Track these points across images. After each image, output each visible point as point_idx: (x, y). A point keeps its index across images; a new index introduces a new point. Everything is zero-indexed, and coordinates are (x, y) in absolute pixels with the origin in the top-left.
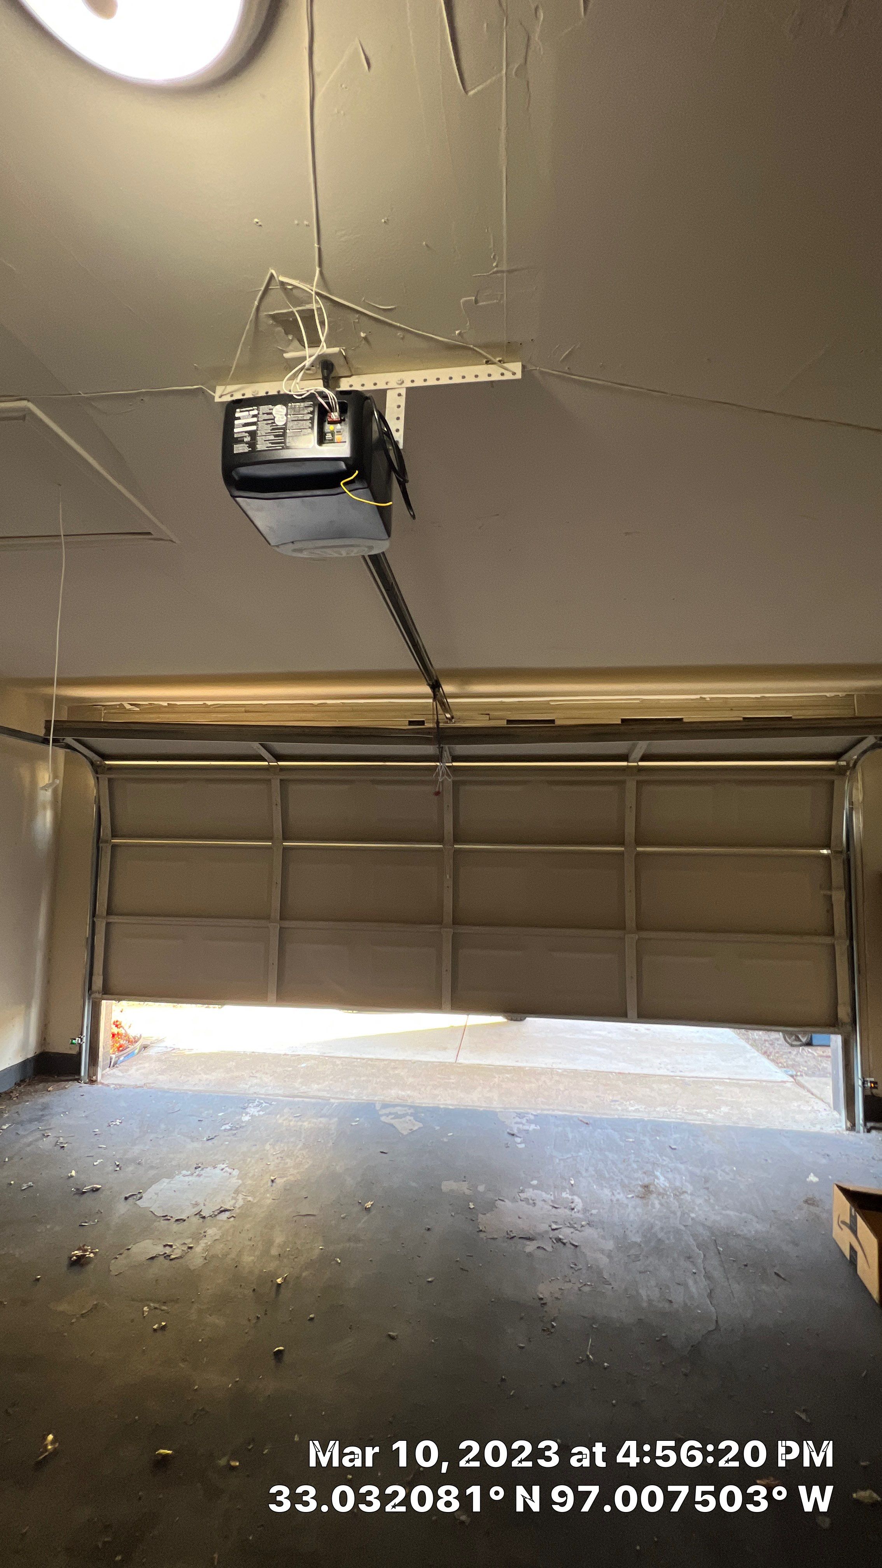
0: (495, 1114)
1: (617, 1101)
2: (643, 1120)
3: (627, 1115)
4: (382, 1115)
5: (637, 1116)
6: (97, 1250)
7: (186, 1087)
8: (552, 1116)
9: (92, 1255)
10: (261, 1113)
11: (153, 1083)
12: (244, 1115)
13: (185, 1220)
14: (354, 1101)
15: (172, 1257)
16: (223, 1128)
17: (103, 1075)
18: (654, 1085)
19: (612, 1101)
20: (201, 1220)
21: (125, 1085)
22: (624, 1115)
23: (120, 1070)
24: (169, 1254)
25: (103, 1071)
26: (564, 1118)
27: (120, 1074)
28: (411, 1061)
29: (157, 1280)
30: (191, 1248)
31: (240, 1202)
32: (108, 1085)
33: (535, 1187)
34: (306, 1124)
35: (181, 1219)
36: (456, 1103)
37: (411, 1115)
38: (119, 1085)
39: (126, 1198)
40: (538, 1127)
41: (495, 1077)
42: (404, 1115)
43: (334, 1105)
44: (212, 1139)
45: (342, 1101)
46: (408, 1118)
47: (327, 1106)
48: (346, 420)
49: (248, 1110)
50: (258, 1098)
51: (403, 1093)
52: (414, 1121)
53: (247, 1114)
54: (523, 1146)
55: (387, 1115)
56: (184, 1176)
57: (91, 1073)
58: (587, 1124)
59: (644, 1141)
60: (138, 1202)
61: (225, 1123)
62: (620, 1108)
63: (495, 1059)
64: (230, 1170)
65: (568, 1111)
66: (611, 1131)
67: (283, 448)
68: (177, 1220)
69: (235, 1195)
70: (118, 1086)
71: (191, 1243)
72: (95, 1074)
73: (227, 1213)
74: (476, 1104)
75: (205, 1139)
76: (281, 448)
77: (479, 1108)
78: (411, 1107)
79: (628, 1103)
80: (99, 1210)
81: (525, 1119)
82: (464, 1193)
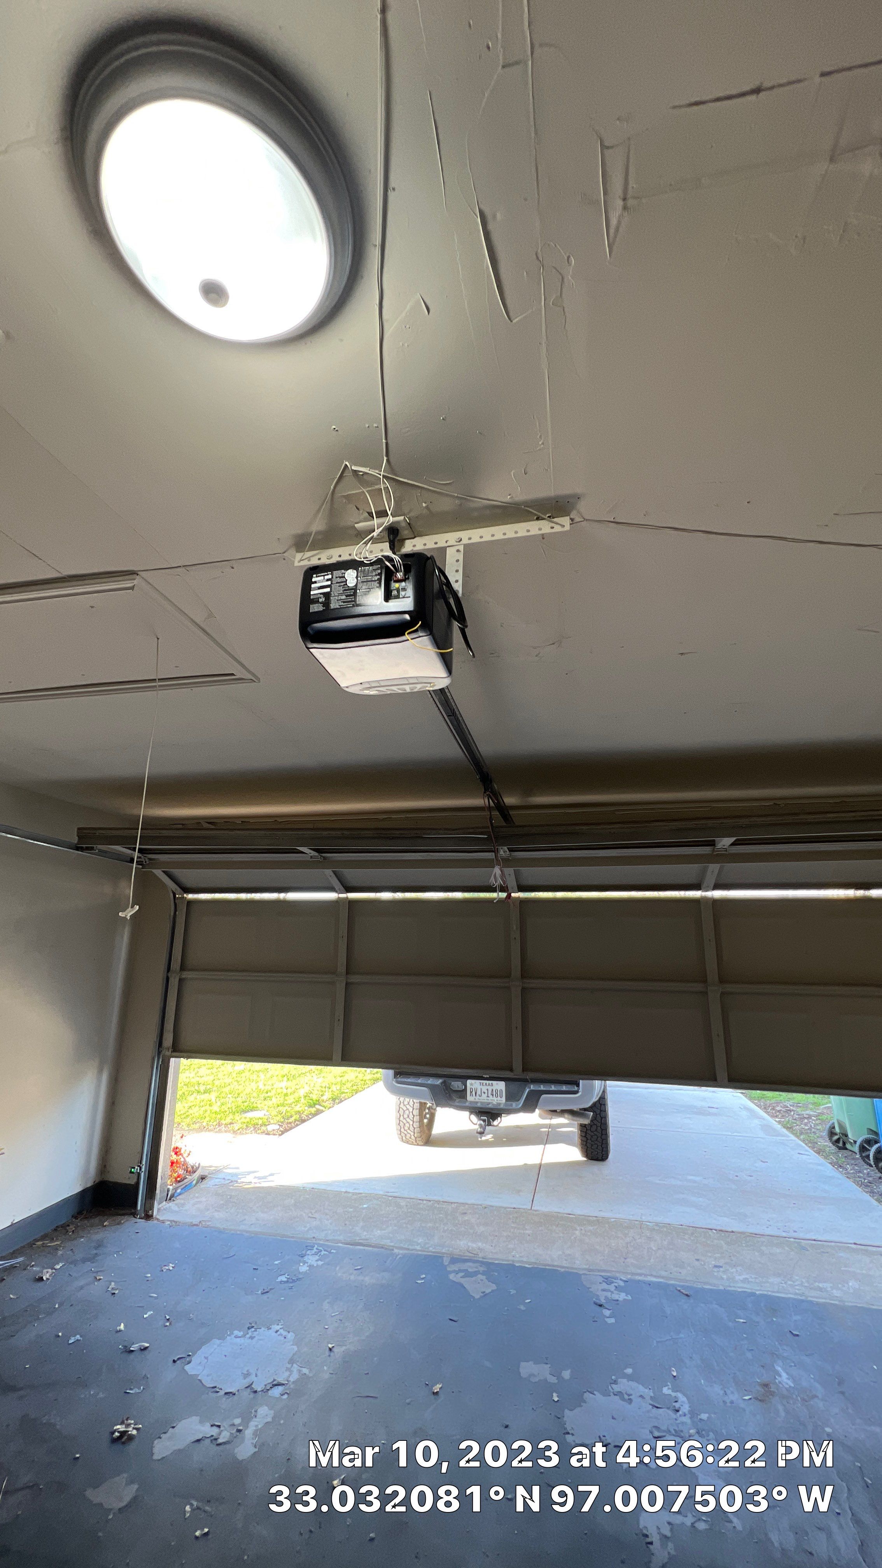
0: (578, 1275)
1: (721, 1267)
2: (753, 1294)
3: (734, 1287)
4: (451, 1272)
5: (748, 1288)
6: (140, 1426)
7: (242, 1227)
8: (644, 1283)
9: (135, 1432)
10: (320, 1263)
11: (209, 1221)
12: (301, 1264)
13: (234, 1394)
14: (420, 1253)
15: (220, 1441)
16: (280, 1279)
17: (159, 1210)
18: (763, 1248)
19: (716, 1266)
20: (252, 1395)
21: (180, 1222)
22: (730, 1287)
23: (176, 1204)
24: (217, 1437)
25: (159, 1204)
26: (659, 1285)
27: (176, 1209)
28: (481, 1205)
29: (202, 1470)
30: (239, 1431)
31: (295, 1377)
32: (163, 1222)
33: (630, 1378)
34: (367, 1279)
35: (231, 1393)
36: (533, 1260)
37: (483, 1273)
38: (174, 1221)
39: (174, 1361)
40: (629, 1298)
41: (576, 1230)
42: (476, 1273)
43: (398, 1257)
44: (268, 1292)
45: (406, 1252)
46: (480, 1276)
47: (391, 1258)
48: (410, 578)
49: (306, 1258)
50: (316, 1244)
51: (474, 1246)
52: (486, 1281)
53: (305, 1263)
54: (612, 1320)
55: (457, 1272)
56: (236, 1337)
57: (147, 1206)
58: (687, 1295)
59: (758, 1322)
60: (187, 1368)
61: (282, 1273)
62: (725, 1277)
63: (576, 1207)
64: (285, 1333)
65: (663, 1277)
66: (716, 1306)
67: (354, 606)
68: (226, 1393)
69: (289, 1366)
70: (174, 1223)
71: (239, 1425)
72: (152, 1208)
73: (280, 1387)
74: (556, 1264)
75: (260, 1292)
76: (352, 605)
77: (559, 1269)
78: (482, 1263)
79: (734, 1270)
80: (145, 1375)
81: (613, 1285)
82: (546, 1380)
